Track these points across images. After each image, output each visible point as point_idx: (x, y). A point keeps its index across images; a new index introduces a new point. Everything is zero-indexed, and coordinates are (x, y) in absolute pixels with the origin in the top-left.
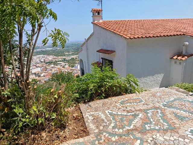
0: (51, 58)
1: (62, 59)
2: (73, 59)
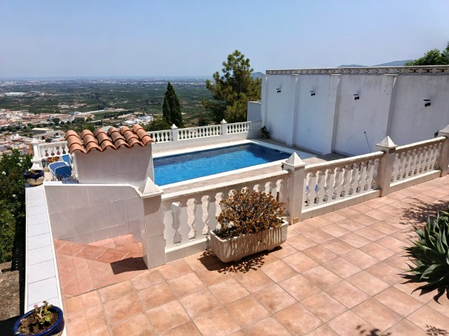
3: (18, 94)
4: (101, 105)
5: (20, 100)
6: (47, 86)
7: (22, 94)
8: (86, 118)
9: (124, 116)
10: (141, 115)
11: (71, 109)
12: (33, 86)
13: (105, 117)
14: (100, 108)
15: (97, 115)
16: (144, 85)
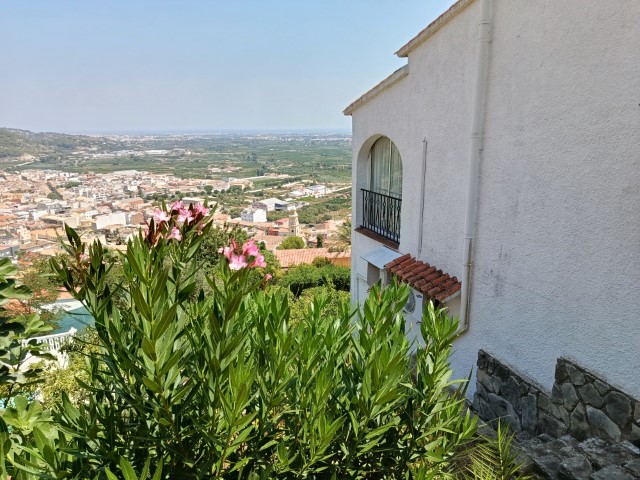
0: (163, 183)
1: (199, 188)
2: (235, 189)
3: (160, 152)
4: (260, 169)
5: (162, 160)
6: (193, 142)
7: (164, 152)
8: (243, 187)
9: (289, 185)
10: (312, 185)
11: (224, 173)
12: (177, 142)
13: (266, 186)
14: (260, 174)
15: (256, 183)
16: (313, 143)
